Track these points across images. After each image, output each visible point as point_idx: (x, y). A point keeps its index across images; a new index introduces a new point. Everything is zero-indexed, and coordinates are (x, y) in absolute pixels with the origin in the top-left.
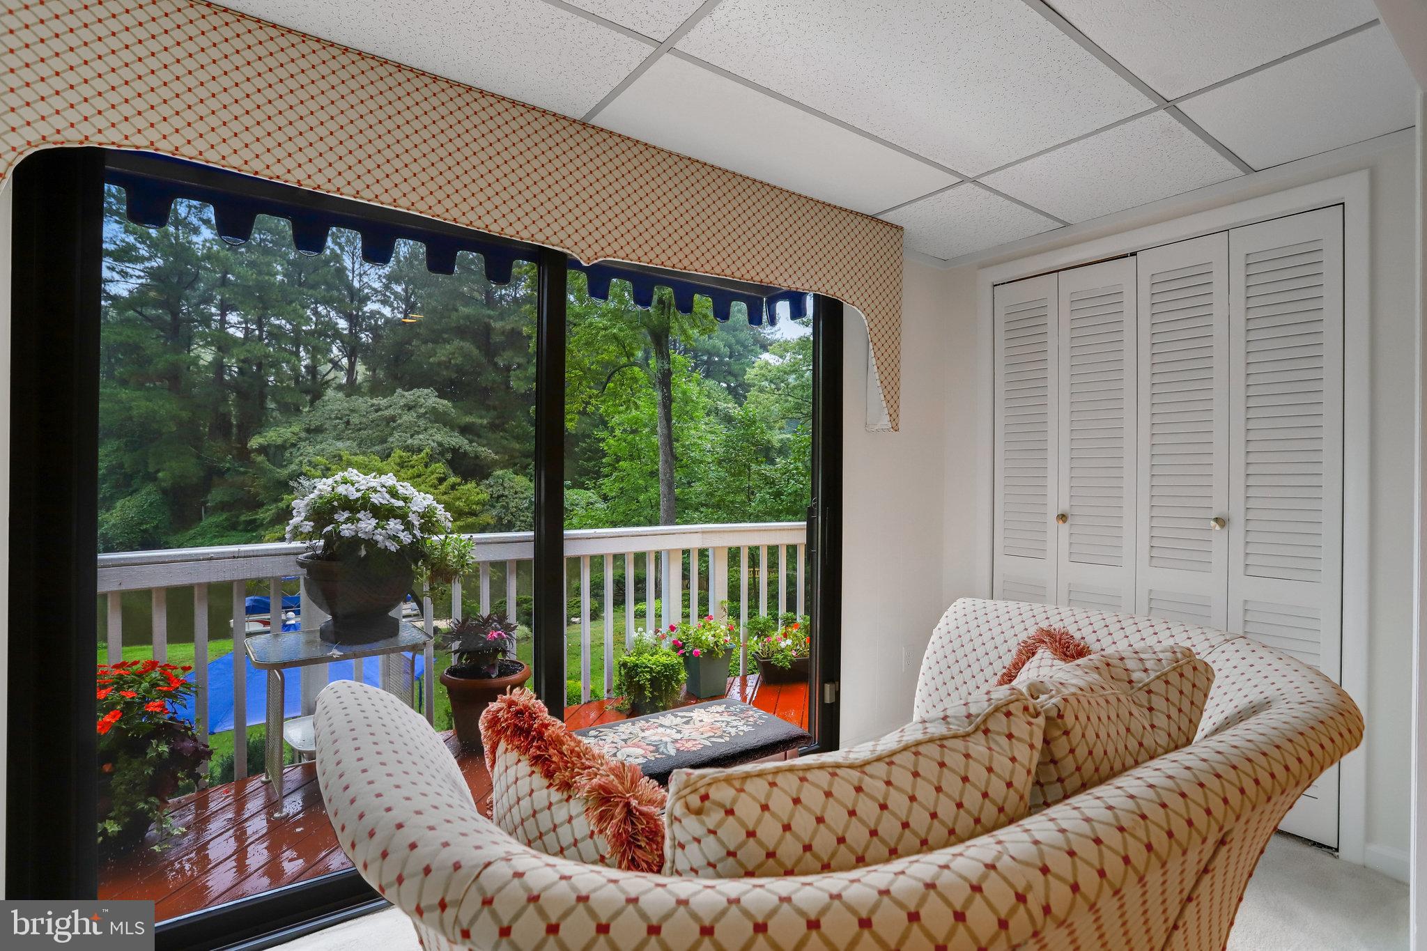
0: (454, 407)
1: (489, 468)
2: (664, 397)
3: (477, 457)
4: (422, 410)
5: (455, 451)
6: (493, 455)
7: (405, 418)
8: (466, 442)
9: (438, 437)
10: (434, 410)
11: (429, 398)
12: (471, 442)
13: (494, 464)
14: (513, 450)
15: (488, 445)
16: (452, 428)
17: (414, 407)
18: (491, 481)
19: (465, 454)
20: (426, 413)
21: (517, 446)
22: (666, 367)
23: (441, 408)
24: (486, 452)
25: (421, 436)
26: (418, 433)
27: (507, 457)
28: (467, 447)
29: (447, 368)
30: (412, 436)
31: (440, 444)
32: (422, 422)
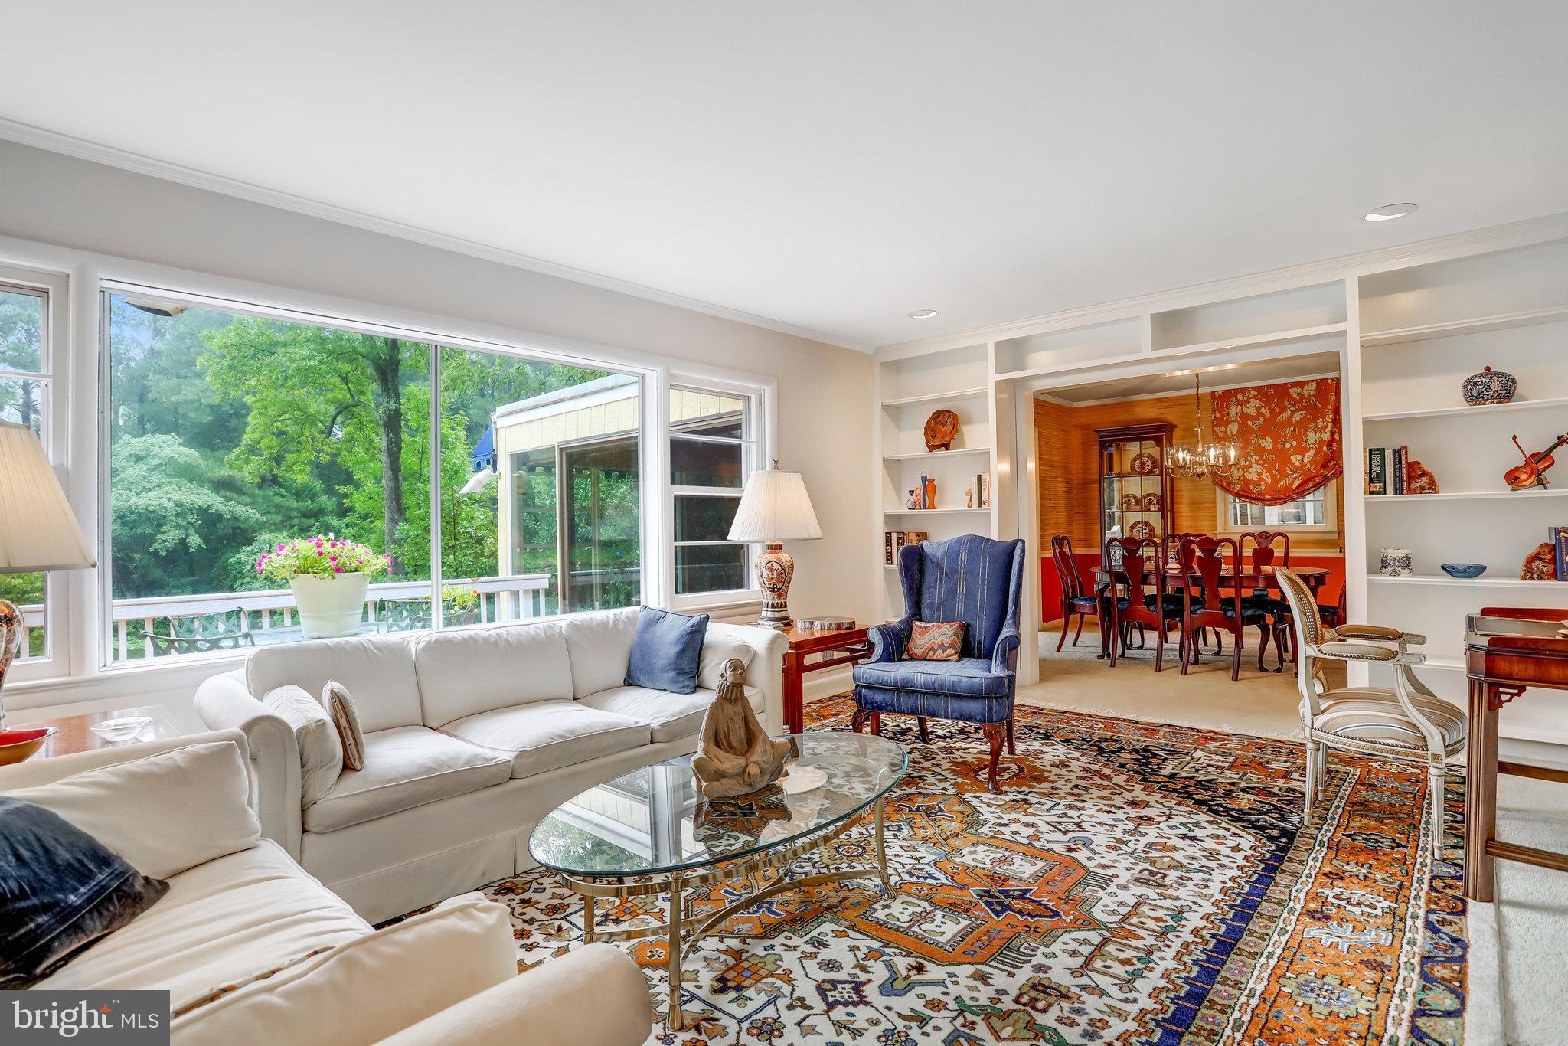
0: (205, 458)
1: (255, 531)
2: (390, 443)
3: (236, 519)
4: (156, 462)
5: (203, 512)
6: (258, 516)
7: (130, 471)
8: (220, 499)
9: (177, 496)
10: (170, 462)
11: (170, 447)
12: (228, 499)
13: (261, 526)
14: (289, 509)
15: (253, 504)
16: (201, 485)
17: (145, 458)
18: (254, 547)
19: (219, 516)
20: (160, 465)
21: (295, 504)
22: (393, 406)
23: (182, 459)
24: (247, 513)
25: (150, 494)
26: (150, 490)
27: (279, 518)
28: (222, 508)
29: (196, 410)
30: (137, 494)
31: (178, 504)
32: (155, 477)
